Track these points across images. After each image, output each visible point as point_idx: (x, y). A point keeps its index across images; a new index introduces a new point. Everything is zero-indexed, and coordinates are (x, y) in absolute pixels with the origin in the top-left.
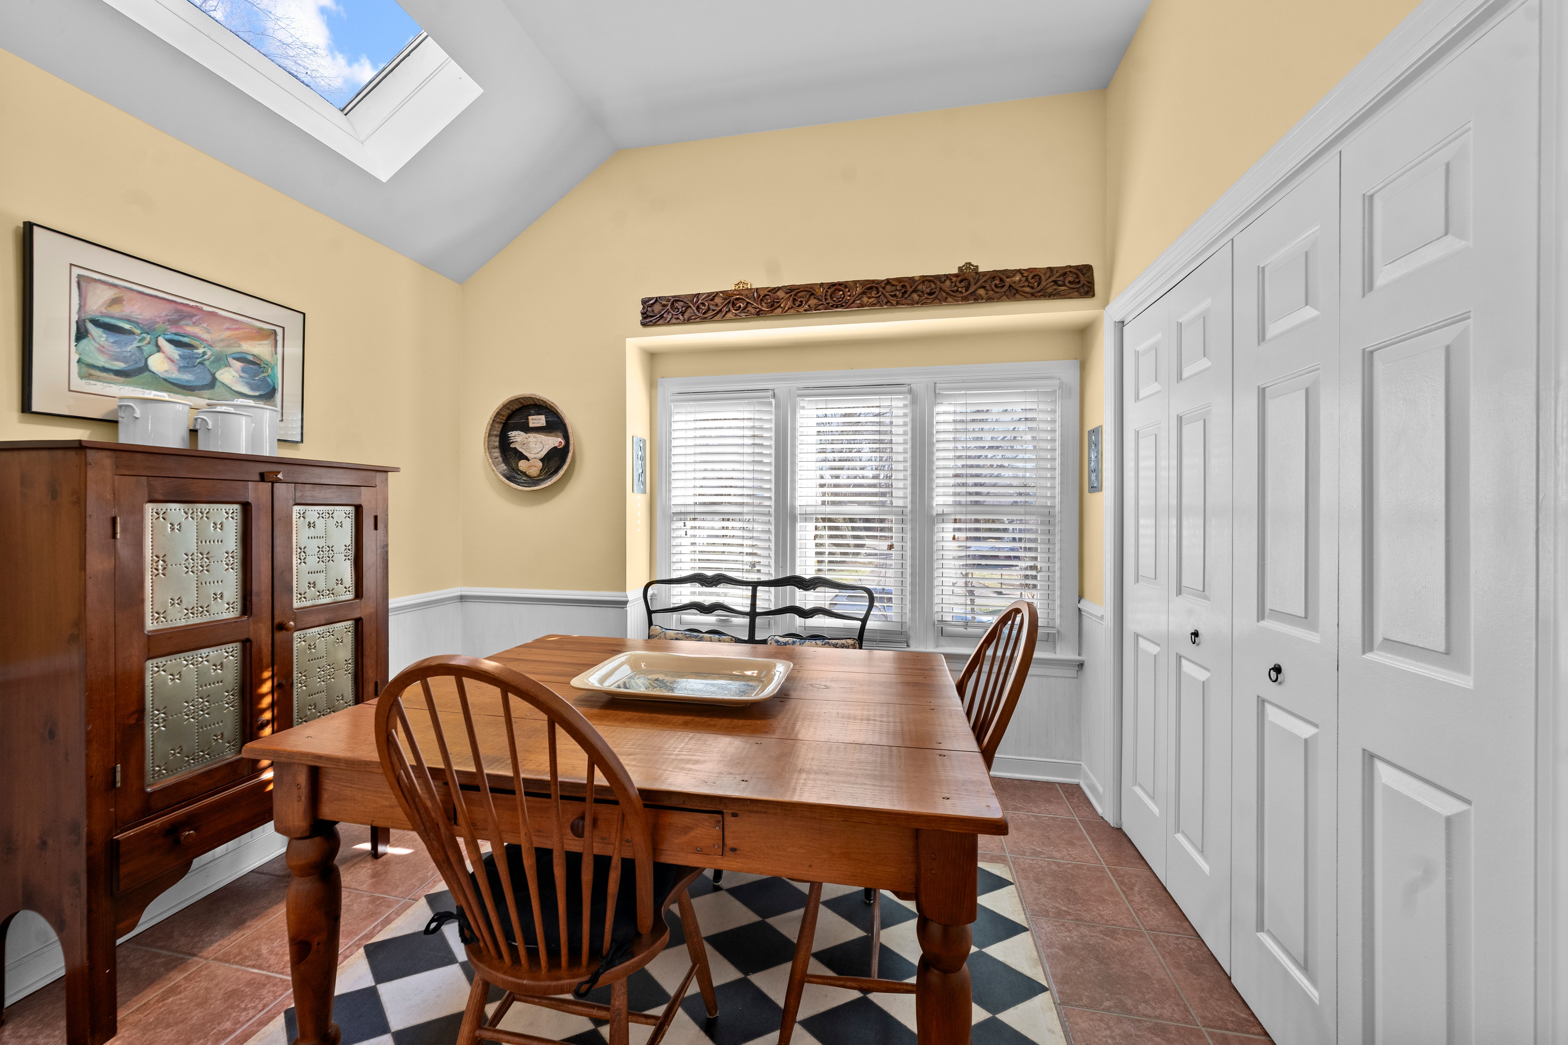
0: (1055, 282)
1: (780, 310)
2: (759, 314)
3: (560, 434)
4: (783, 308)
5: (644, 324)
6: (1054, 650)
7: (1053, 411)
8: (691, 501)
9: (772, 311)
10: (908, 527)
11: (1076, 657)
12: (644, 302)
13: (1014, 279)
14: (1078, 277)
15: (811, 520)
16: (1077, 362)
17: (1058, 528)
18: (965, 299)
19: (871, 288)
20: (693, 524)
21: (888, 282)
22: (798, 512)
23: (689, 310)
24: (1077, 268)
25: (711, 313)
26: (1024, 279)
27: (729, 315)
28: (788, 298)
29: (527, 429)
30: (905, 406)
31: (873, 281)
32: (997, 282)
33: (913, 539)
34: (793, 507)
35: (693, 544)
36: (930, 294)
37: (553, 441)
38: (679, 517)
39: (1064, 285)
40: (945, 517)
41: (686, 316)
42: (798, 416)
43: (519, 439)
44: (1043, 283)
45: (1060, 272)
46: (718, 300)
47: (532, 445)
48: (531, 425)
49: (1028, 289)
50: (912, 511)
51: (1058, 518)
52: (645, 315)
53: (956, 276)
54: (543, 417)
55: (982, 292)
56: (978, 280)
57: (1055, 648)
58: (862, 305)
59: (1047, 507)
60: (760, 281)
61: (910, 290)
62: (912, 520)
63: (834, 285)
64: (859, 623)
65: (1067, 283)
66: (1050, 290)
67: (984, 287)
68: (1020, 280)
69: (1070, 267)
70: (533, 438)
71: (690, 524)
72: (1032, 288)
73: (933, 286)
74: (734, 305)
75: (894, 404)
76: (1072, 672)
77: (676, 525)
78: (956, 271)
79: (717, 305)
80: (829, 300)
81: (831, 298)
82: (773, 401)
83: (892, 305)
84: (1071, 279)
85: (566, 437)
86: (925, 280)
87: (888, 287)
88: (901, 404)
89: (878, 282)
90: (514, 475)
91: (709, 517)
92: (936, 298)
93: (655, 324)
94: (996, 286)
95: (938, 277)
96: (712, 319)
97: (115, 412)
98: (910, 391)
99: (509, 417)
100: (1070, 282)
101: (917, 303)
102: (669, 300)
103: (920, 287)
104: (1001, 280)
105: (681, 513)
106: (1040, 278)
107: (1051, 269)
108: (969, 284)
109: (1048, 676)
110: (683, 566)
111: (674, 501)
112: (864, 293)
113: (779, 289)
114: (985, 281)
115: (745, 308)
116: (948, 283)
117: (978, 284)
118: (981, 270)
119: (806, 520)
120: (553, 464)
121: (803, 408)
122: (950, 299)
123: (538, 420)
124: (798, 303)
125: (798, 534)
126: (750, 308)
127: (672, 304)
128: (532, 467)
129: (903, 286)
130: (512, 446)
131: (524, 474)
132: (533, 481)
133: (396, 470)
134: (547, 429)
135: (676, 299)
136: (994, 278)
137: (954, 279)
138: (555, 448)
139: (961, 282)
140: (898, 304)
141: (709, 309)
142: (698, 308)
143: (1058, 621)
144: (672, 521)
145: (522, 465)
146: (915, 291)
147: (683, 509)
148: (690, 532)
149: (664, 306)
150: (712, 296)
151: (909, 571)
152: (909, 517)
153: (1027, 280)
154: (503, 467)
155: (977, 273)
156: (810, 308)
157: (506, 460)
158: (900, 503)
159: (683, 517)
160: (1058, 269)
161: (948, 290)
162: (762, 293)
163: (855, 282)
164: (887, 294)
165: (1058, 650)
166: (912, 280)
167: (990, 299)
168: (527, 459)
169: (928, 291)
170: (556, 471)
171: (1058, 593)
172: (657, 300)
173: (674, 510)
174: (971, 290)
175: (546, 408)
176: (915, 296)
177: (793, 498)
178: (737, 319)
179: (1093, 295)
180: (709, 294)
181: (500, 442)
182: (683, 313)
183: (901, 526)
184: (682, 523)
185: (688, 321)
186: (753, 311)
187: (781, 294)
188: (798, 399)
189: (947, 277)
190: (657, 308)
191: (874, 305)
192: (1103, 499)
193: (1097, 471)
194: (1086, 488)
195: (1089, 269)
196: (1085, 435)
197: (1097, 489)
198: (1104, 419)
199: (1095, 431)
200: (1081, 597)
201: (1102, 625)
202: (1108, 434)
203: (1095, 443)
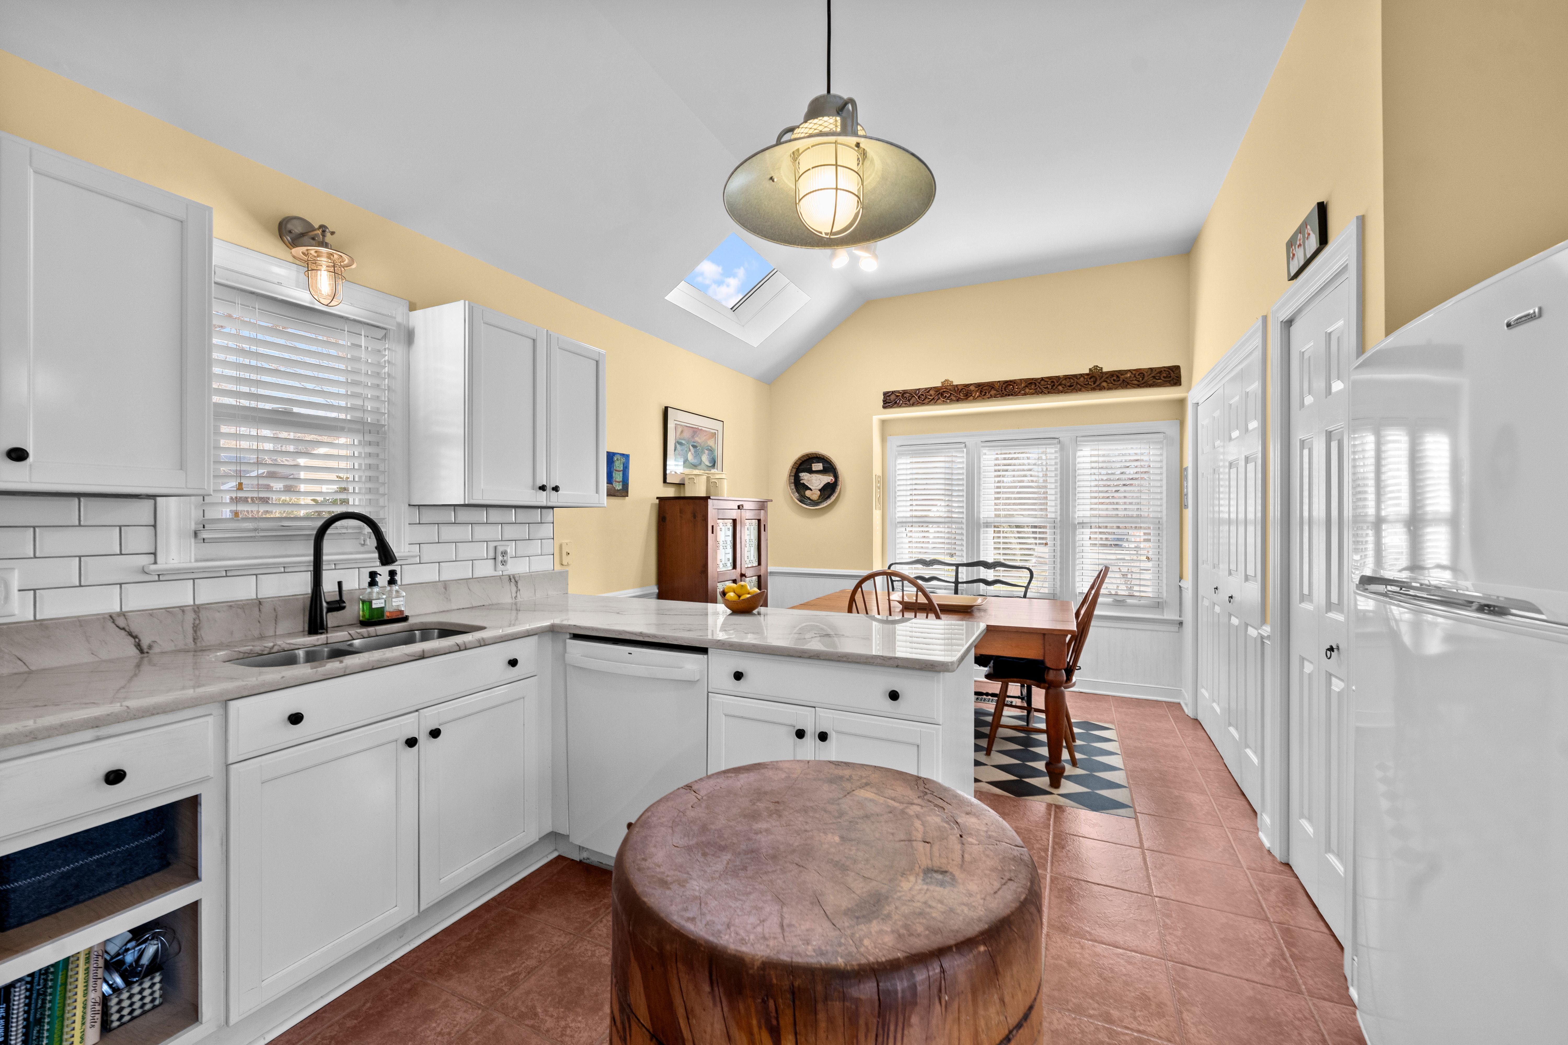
0: (1154, 377)
1: (972, 398)
2: (958, 400)
3: (832, 475)
4: (974, 397)
5: (884, 407)
6: (1163, 614)
7: (1161, 455)
8: (908, 514)
9: (967, 399)
10: (1058, 531)
11: (1178, 618)
12: (885, 394)
13: (1126, 376)
14: (1170, 374)
15: (990, 527)
16: (1178, 422)
17: (1165, 532)
18: (1093, 389)
19: (1031, 383)
20: (910, 529)
21: (1042, 379)
22: (982, 521)
23: (913, 399)
24: (1169, 368)
25: (927, 400)
26: (1133, 376)
27: (939, 401)
28: (977, 391)
29: (811, 471)
30: (1056, 452)
31: (1033, 379)
32: (1115, 378)
33: (1061, 539)
34: (979, 518)
35: (910, 542)
36: (1070, 386)
37: (828, 479)
38: (901, 525)
39: (1160, 379)
40: (1084, 525)
41: (911, 402)
42: (982, 460)
43: (805, 478)
44: (1146, 378)
45: (1158, 371)
46: (932, 392)
47: (814, 481)
48: (813, 469)
49: (1136, 382)
50: (1060, 521)
51: (1165, 526)
52: (885, 402)
53: (1087, 375)
54: (821, 464)
55: (1104, 384)
56: (1102, 377)
57: (1163, 612)
58: (1025, 394)
59: (1158, 518)
60: (959, 380)
61: (1057, 384)
62: (1060, 526)
63: (1006, 382)
64: (1024, 589)
65: (1162, 378)
66: (1150, 382)
67: (1106, 381)
68: (1130, 377)
69: (1164, 367)
70: (815, 477)
71: (909, 529)
72: (1139, 381)
73: (1072, 381)
74: (942, 395)
75: (1048, 450)
76: (1175, 628)
77: (898, 530)
78: (1087, 372)
79: (931, 395)
80: (1004, 391)
81: (1005, 389)
82: (965, 450)
83: (1045, 393)
84: (1165, 375)
85: (836, 476)
86: (1067, 377)
87: (1042, 382)
88: (1053, 451)
89: (1036, 379)
90: (803, 499)
91: (925, 525)
92: (1074, 389)
93: (891, 407)
94: (1114, 380)
95: (1075, 376)
96: (928, 404)
97: (683, 479)
98: (1059, 442)
99: (801, 464)
100: (1164, 377)
101: (1062, 392)
102: (900, 393)
103: (1063, 382)
104: (1118, 377)
105: (902, 522)
106: (1144, 375)
107: (1151, 369)
108: (1096, 379)
109: (1157, 631)
110: (904, 556)
111: (898, 515)
112: (1026, 386)
113: (971, 384)
114: (1107, 378)
115: (949, 397)
116: (1082, 379)
117: (1102, 380)
118: (1104, 370)
119: (987, 527)
120: (827, 493)
121: (985, 454)
122: (1083, 389)
123: (818, 466)
124: (983, 393)
125: (982, 536)
126: (952, 397)
127: (903, 395)
128: (814, 494)
129: (1052, 382)
130: (801, 482)
131: (809, 498)
132: (815, 503)
133: (772, 501)
134: (824, 471)
135: (905, 392)
136: (1113, 376)
137: (1086, 377)
138: (829, 483)
139: (1090, 378)
140: (1049, 393)
141: (926, 398)
142: (919, 397)
143: (1165, 594)
144: (896, 527)
145: (808, 493)
146: (1060, 384)
147: (904, 520)
148: (909, 534)
149: (897, 396)
150: (928, 390)
151: (1058, 560)
152: (1059, 525)
153: (1135, 376)
154: (797, 494)
155: (1102, 373)
156: (991, 396)
157: (798, 491)
158: (1053, 515)
159: (904, 525)
160: (1155, 369)
161: (1082, 384)
162: (960, 388)
163: (1021, 380)
164: (1042, 387)
165: (1165, 614)
166: (1058, 378)
167: (1109, 389)
168: (811, 489)
169: (1069, 384)
170: (829, 497)
171: (1165, 575)
172: (893, 392)
173: (898, 520)
174: (1098, 383)
175: (824, 459)
176: (1060, 388)
177: (979, 512)
178: (944, 403)
179: (1180, 385)
180: (926, 389)
181: (795, 480)
182: (909, 400)
183: (1053, 531)
184: (903, 529)
185: (913, 405)
186: (954, 398)
187: (972, 388)
188: (982, 449)
189: (1081, 375)
190: (893, 397)
191: (1033, 394)
192: (1188, 514)
193: (1187, 495)
194: (1183, 506)
195: (1177, 368)
196: (1183, 471)
197: (1186, 507)
198: (1188, 462)
199: (1186, 469)
200: (1181, 578)
201: (1188, 595)
202: (1190, 472)
203: (1186, 477)
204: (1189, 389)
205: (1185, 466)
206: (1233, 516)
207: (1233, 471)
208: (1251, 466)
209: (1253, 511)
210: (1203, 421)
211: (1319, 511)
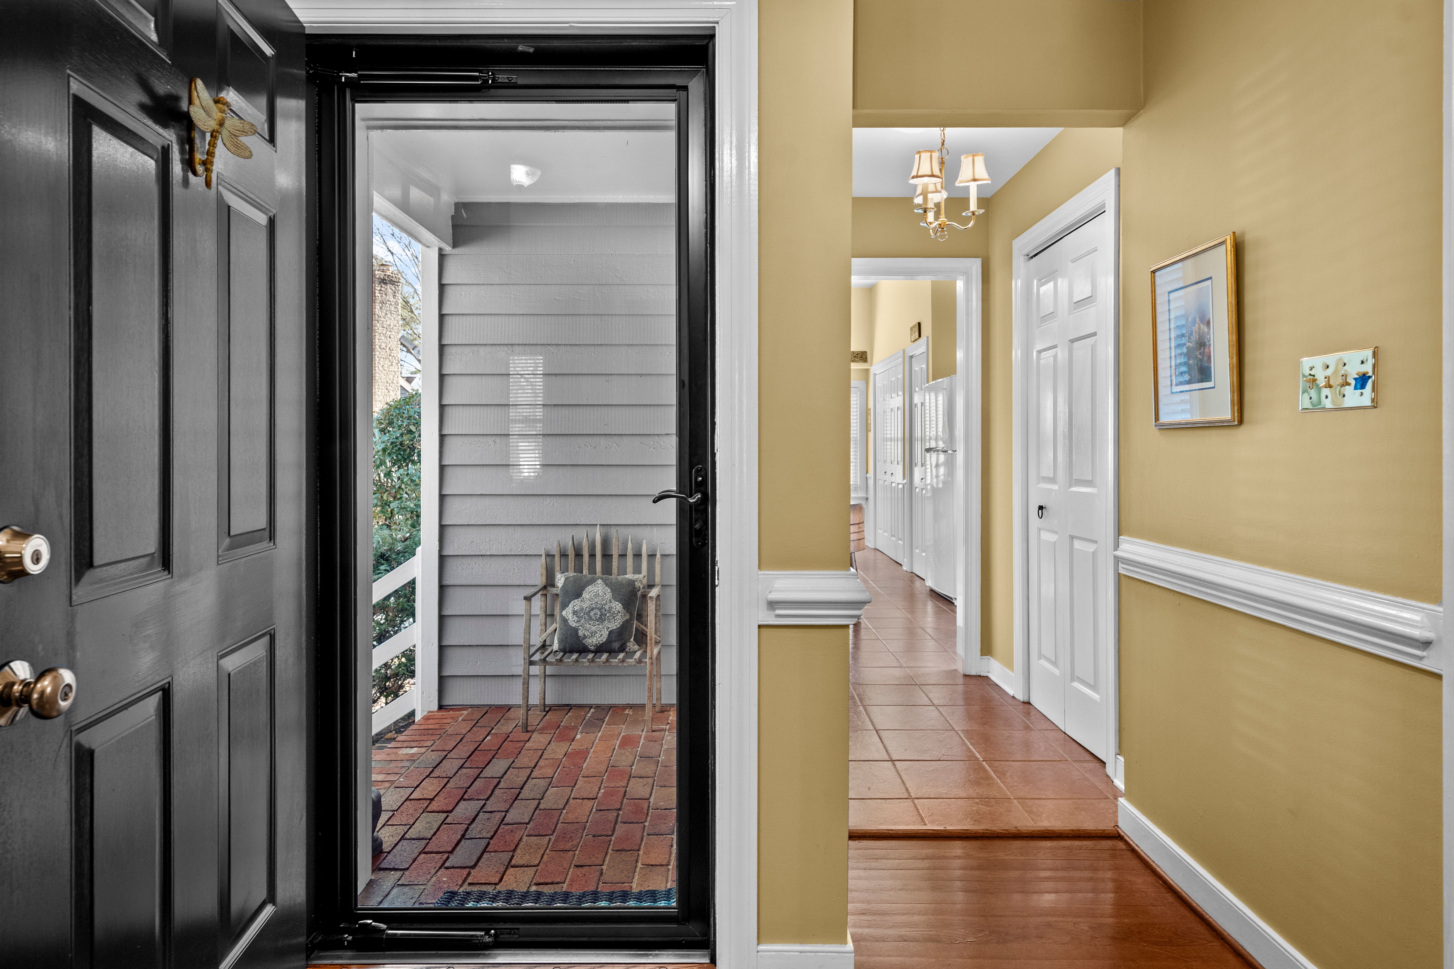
14: (863, 356)
16: (866, 383)
179: (867, 364)
192: (871, 435)
193: (870, 424)
194: (867, 430)
195: (866, 352)
196: (867, 410)
197: (870, 431)
198: (871, 405)
199: (870, 409)
200: (867, 472)
201: (871, 482)
202: (872, 410)
203: (870, 413)
204: (871, 365)
205: (869, 407)
206: (893, 436)
207: (893, 413)
208: (899, 412)
209: (900, 435)
210: (878, 384)
211: (920, 435)
